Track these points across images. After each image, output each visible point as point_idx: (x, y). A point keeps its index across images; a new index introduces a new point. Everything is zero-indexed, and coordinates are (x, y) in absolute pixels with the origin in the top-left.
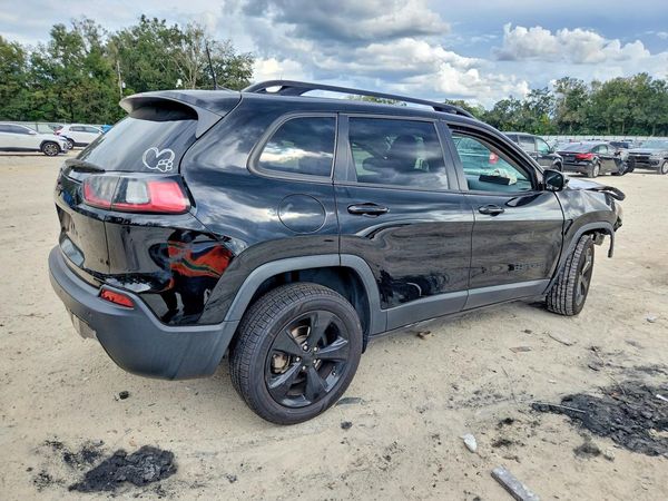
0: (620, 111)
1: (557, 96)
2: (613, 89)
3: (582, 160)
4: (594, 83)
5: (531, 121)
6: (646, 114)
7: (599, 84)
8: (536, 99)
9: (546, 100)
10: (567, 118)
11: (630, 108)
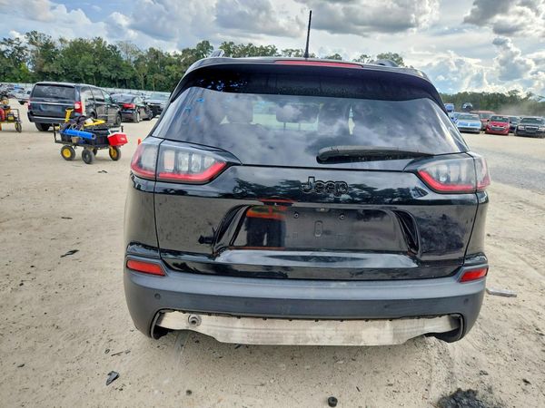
0: (89, 66)
1: (31, 47)
2: (78, 48)
3: (127, 108)
4: (61, 40)
5: (10, 69)
6: (110, 71)
7: (66, 42)
8: (10, 48)
9: (20, 50)
10: (45, 69)
11: (96, 65)
